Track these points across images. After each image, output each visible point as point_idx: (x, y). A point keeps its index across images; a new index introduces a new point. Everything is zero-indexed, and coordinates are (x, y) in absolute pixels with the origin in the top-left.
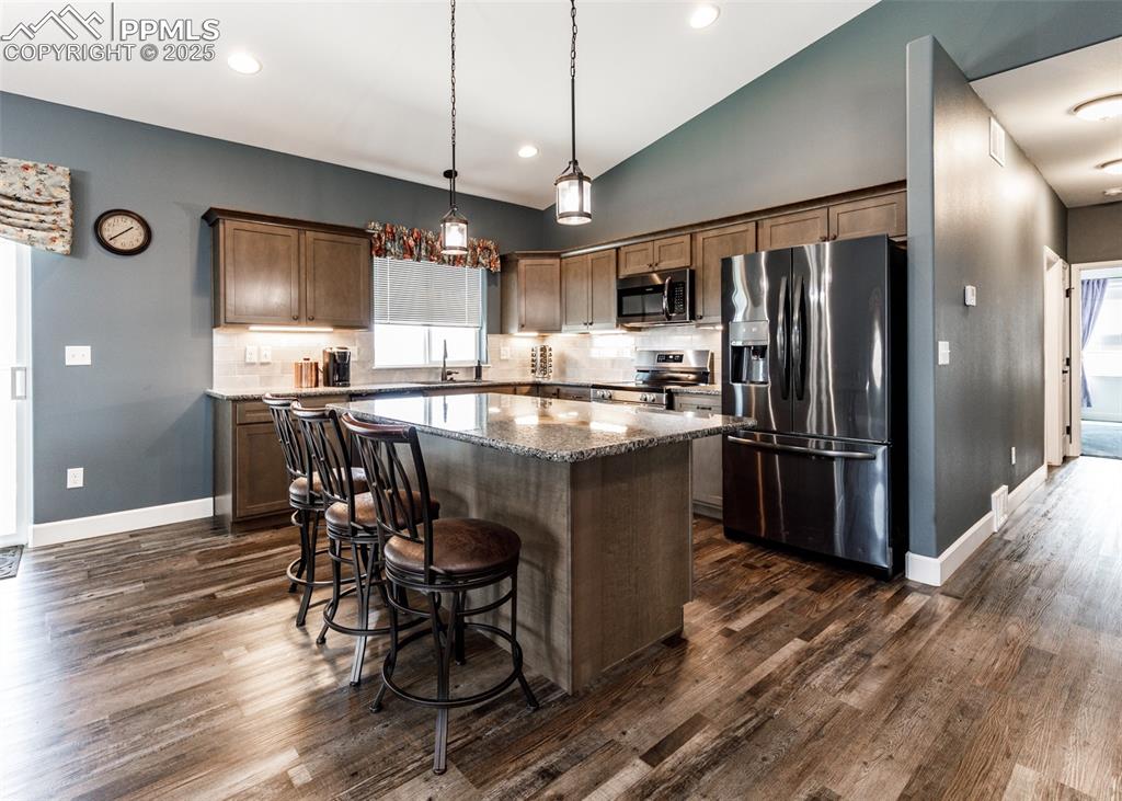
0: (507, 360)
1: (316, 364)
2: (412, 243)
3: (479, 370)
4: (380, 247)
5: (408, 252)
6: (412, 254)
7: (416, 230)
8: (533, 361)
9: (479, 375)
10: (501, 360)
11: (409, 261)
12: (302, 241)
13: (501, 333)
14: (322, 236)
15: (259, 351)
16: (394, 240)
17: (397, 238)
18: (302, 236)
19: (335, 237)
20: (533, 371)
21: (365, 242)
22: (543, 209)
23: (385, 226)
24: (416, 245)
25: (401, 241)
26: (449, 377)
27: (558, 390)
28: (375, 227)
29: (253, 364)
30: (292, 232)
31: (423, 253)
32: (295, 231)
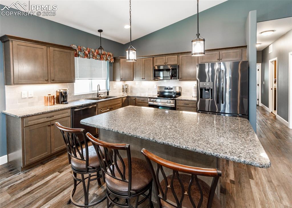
0: (115, 89)
1: (54, 96)
2: (87, 52)
3: (108, 93)
4: (76, 54)
5: (86, 56)
6: (87, 56)
7: (88, 48)
8: (123, 89)
9: (108, 94)
10: (114, 89)
11: (86, 59)
12: (48, 51)
13: (114, 81)
14: (56, 49)
15: (28, 93)
16: (81, 51)
17: (82, 51)
18: (48, 49)
19: (62, 50)
20: (123, 92)
21: (73, 52)
22: (124, 44)
23: (78, 46)
24: (89, 53)
25: (83, 52)
26: (99, 96)
27: (135, 98)
28: (74, 46)
29: (25, 98)
30: (44, 47)
31: (91, 56)
32: (46, 47)
